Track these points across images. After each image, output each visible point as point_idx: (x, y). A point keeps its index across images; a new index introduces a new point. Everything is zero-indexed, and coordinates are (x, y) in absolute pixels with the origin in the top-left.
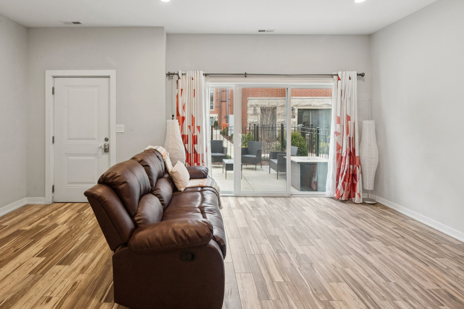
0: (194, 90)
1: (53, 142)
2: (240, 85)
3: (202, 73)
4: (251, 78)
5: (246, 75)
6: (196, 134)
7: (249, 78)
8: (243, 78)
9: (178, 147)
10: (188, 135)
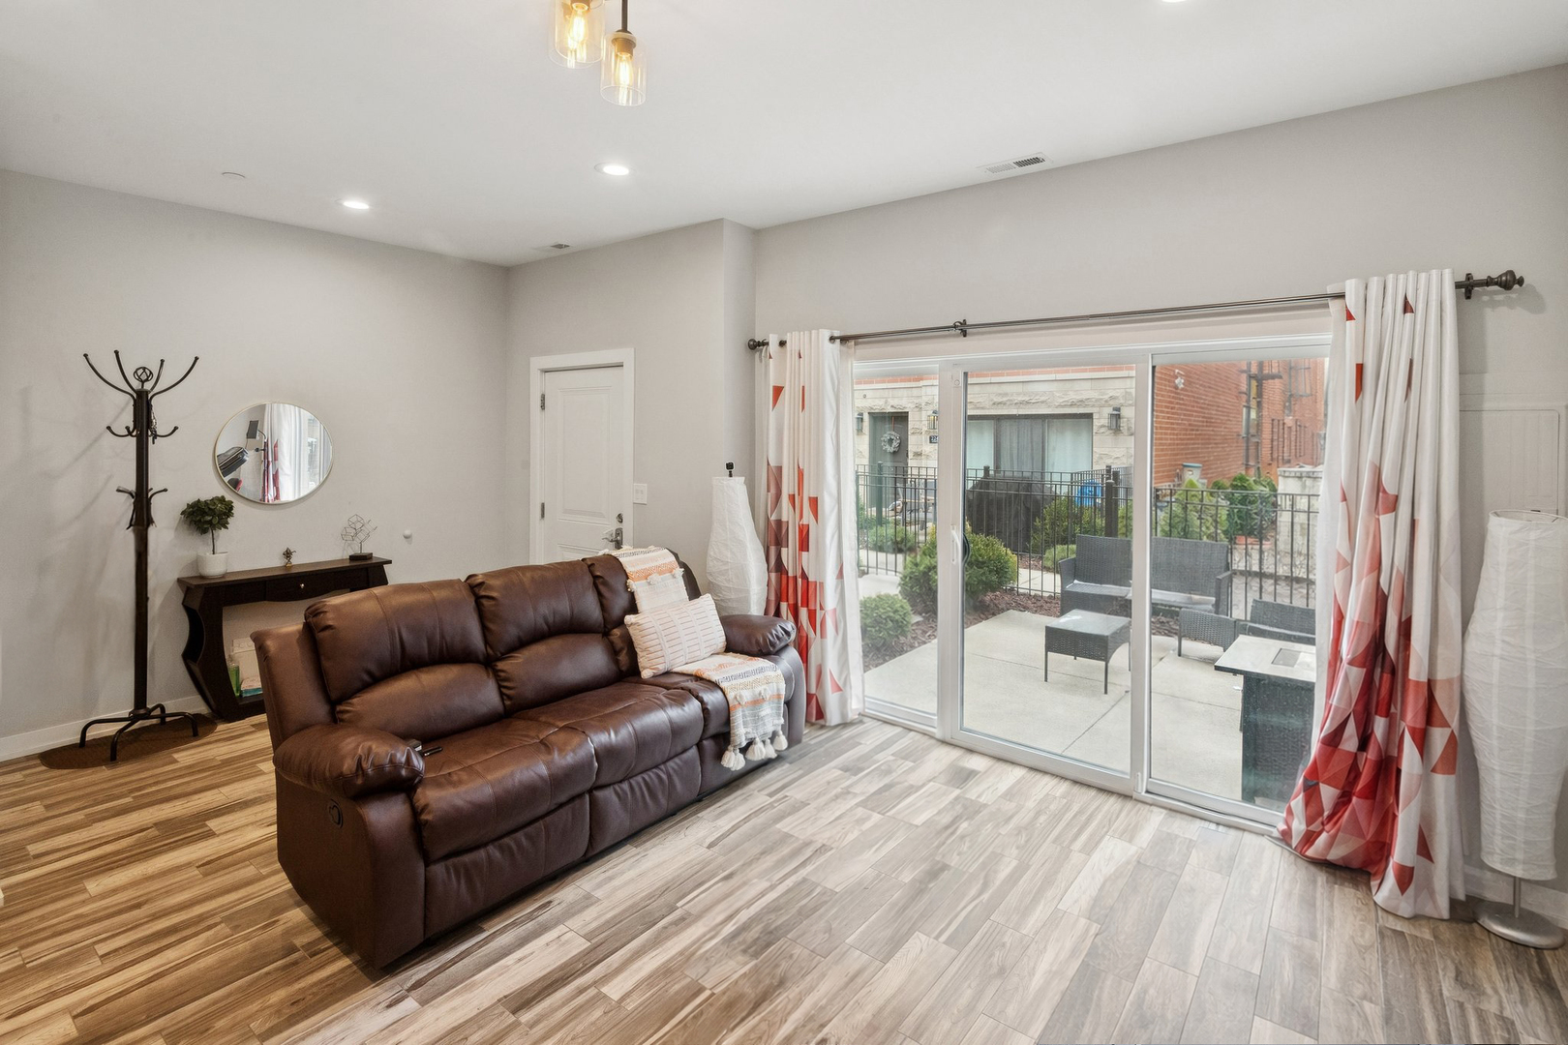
0: (803, 387)
1: (543, 516)
2: (956, 364)
3: (827, 334)
4: (980, 337)
5: (963, 329)
6: (805, 521)
7: (976, 337)
8: (956, 339)
9: (729, 555)
10: (788, 522)
